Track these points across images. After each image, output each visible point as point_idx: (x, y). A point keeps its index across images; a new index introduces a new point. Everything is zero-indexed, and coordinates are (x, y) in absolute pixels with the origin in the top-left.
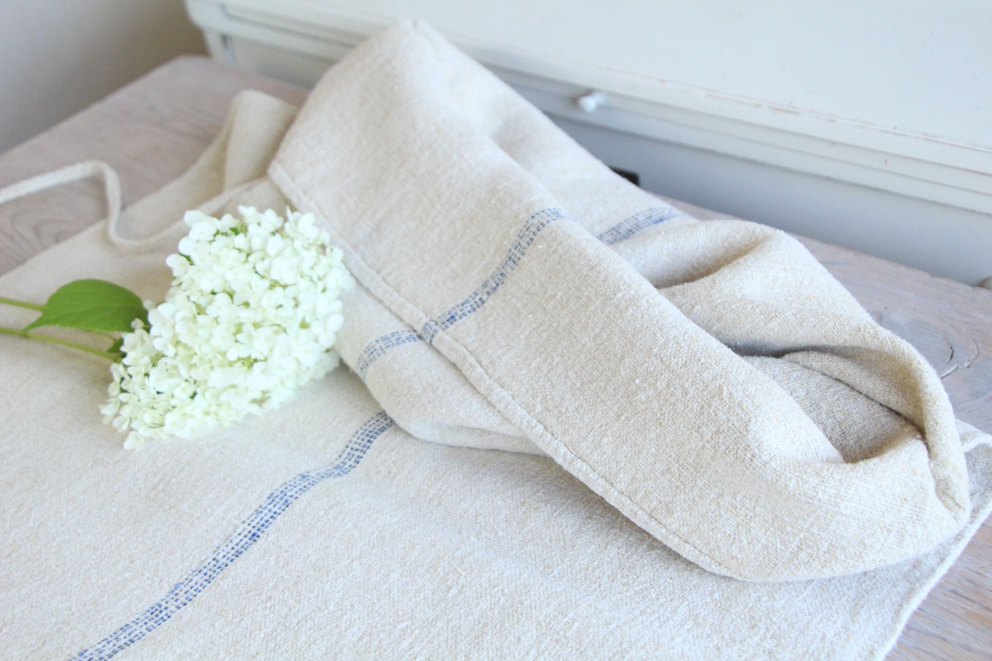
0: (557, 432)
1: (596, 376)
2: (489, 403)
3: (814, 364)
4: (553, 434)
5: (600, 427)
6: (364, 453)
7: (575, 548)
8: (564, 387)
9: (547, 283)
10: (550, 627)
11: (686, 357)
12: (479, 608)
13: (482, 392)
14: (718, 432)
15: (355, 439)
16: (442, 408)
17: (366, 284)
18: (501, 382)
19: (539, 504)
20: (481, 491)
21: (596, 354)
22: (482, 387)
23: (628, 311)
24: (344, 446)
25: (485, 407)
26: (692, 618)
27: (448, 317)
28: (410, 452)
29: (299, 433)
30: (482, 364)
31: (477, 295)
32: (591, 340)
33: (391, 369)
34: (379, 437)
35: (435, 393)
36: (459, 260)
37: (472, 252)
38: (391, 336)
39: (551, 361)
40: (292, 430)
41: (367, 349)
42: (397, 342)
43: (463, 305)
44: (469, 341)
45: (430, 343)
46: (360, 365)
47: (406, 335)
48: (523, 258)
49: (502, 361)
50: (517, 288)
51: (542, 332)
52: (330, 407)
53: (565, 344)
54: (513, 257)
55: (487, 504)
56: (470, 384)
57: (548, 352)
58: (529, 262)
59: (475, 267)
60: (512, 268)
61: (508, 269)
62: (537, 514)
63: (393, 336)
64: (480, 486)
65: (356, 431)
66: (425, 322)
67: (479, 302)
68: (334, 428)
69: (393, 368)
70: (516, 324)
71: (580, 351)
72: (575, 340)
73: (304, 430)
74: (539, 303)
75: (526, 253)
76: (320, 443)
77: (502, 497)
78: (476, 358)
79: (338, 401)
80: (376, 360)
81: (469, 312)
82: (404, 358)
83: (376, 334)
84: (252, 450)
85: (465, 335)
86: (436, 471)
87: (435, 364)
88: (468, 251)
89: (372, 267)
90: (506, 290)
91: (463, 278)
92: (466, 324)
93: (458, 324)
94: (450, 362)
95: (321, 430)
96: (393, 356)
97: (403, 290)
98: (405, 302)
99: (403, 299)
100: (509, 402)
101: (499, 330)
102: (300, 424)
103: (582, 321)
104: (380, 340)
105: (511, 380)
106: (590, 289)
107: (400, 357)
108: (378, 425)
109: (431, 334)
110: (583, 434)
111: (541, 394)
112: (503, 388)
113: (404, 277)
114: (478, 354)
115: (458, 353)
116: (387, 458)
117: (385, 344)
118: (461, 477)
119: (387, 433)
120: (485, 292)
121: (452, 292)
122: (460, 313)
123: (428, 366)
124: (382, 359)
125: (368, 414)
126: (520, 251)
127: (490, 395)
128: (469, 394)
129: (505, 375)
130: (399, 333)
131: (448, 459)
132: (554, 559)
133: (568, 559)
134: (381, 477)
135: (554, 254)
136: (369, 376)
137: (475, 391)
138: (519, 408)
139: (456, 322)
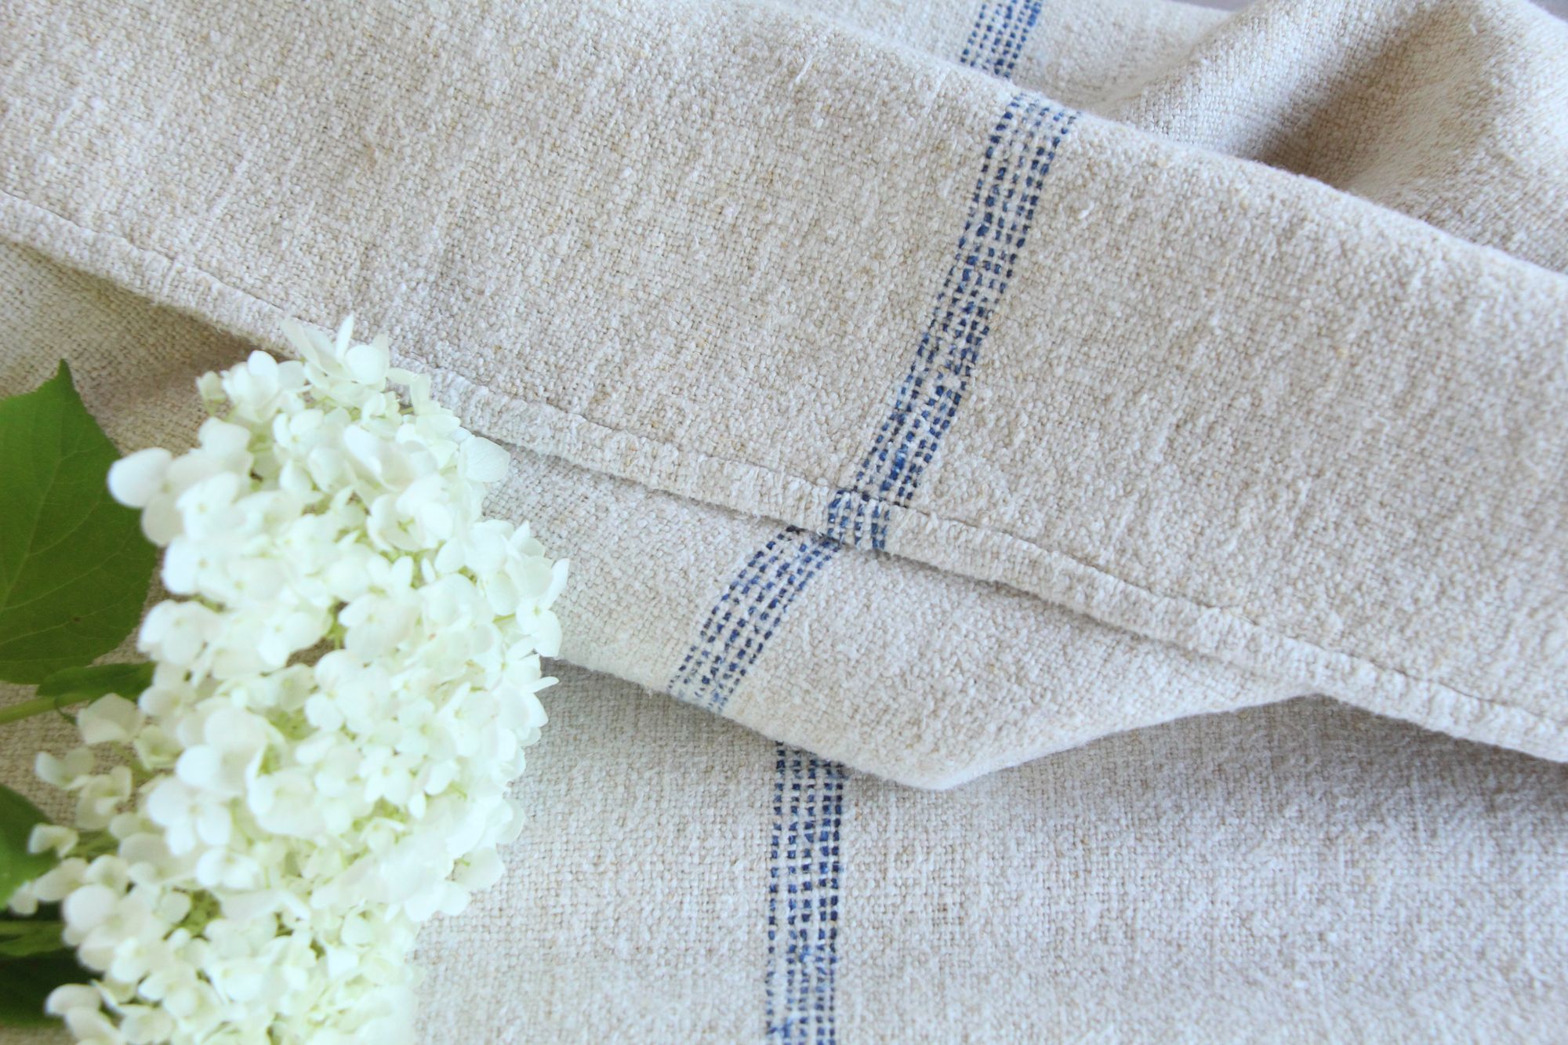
0: (1414, 661)
1: (1452, 498)
2: (1191, 656)
4: (1402, 671)
5: (1533, 613)
6: (835, 887)
7: (1527, 895)
8: (1370, 550)
9: (1150, 301)
13: (1159, 634)
15: (782, 862)
16: (1071, 715)
17: (541, 448)
18: (1190, 593)
19: (1366, 828)
20: (1209, 858)
21: (1424, 443)
22: (1153, 624)
23: (1470, 316)
24: (765, 890)
25: (1183, 669)
27: (887, 467)
28: (954, 833)
29: (611, 908)
30: (1101, 562)
31: (919, 382)
32: (1390, 413)
33: (836, 662)
34: (844, 830)
35: (1025, 683)
36: (789, 303)
37: (820, 273)
38: (755, 571)
39: (1291, 496)
40: (582, 908)
41: (711, 630)
42: (790, 582)
43: (901, 422)
44: (1010, 512)
45: (878, 549)
46: (694, 672)
47: (790, 551)
48: (1023, 253)
49: (1151, 538)
50: (1047, 335)
51: (1211, 428)
52: (639, 804)
53: (1306, 442)
54: (982, 256)
55: (1246, 881)
56: (1098, 624)
57: (1267, 476)
58: (1055, 260)
59: (860, 307)
60: (997, 285)
61: (983, 291)
62: (1382, 855)
63: (763, 569)
64: (1197, 844)
65: (770, 841)
66: (825, 503)
67: (943, 399)
68: (703, 858)
69: (840, 657)
70: (1113, 428)
71: (1368, 447)
72: (1334, 426)
73: (618, 894)
74: (1152, 358)
75: (1028, 238)
76: (690, 909)
77: (1269, 848)
78: (1071, 552)
79: (641, 778)
80: (764, 650)
81: (938, 435)
82: (852, 619)
83: (711, 581)
84: (570, 1023)
85: (982, 502)
86: (1060, 854)
87: (947, 606)
88: (802, 273)
89: (527, 394)
90: (1011, 348)
91: (840, 349)
92: (960, 472)
93: (936, 477)
94: (978, 583)
95: (667, 875)
96: (815, 625)
97: (680, 432)
98: (716, 465)
99: (702, 458)
100: (1253, 639)
101: (1070, 459)
102: (594, 884)
103: (1336, 373)
104: (737, 593)
105: (1215, 579)
106: (1312, 288)
107: (840, 622)
108: (811, 799)
109: (867, 527)
110: (1488, 644)
111: (1321, 588)
112: (1209, 606)
113: (654, 396)
114: (1065, 542)
115: (1003, 557)
116: (909, 873)
117: (760, 599)
118: (1132, 842)
119: (853, 811)
120: (942, 370)
121: (834, 396)
122: (913, 446)
123: (934, 616)
124: (784, 641)
125: (755, 776)
126: (1003, 238)
127: (1189, 638)
128: (1118, 652)
129: (1187, 571)
130: (770, 554)
131: (1052, 811)
132: (1502, 943)
133: (1529, 928)
134: (926, 928)
135: (1137, 224)
136: (750, 696)
137: (1127, 638)
138: (1289, 643)
139: (925, 476)
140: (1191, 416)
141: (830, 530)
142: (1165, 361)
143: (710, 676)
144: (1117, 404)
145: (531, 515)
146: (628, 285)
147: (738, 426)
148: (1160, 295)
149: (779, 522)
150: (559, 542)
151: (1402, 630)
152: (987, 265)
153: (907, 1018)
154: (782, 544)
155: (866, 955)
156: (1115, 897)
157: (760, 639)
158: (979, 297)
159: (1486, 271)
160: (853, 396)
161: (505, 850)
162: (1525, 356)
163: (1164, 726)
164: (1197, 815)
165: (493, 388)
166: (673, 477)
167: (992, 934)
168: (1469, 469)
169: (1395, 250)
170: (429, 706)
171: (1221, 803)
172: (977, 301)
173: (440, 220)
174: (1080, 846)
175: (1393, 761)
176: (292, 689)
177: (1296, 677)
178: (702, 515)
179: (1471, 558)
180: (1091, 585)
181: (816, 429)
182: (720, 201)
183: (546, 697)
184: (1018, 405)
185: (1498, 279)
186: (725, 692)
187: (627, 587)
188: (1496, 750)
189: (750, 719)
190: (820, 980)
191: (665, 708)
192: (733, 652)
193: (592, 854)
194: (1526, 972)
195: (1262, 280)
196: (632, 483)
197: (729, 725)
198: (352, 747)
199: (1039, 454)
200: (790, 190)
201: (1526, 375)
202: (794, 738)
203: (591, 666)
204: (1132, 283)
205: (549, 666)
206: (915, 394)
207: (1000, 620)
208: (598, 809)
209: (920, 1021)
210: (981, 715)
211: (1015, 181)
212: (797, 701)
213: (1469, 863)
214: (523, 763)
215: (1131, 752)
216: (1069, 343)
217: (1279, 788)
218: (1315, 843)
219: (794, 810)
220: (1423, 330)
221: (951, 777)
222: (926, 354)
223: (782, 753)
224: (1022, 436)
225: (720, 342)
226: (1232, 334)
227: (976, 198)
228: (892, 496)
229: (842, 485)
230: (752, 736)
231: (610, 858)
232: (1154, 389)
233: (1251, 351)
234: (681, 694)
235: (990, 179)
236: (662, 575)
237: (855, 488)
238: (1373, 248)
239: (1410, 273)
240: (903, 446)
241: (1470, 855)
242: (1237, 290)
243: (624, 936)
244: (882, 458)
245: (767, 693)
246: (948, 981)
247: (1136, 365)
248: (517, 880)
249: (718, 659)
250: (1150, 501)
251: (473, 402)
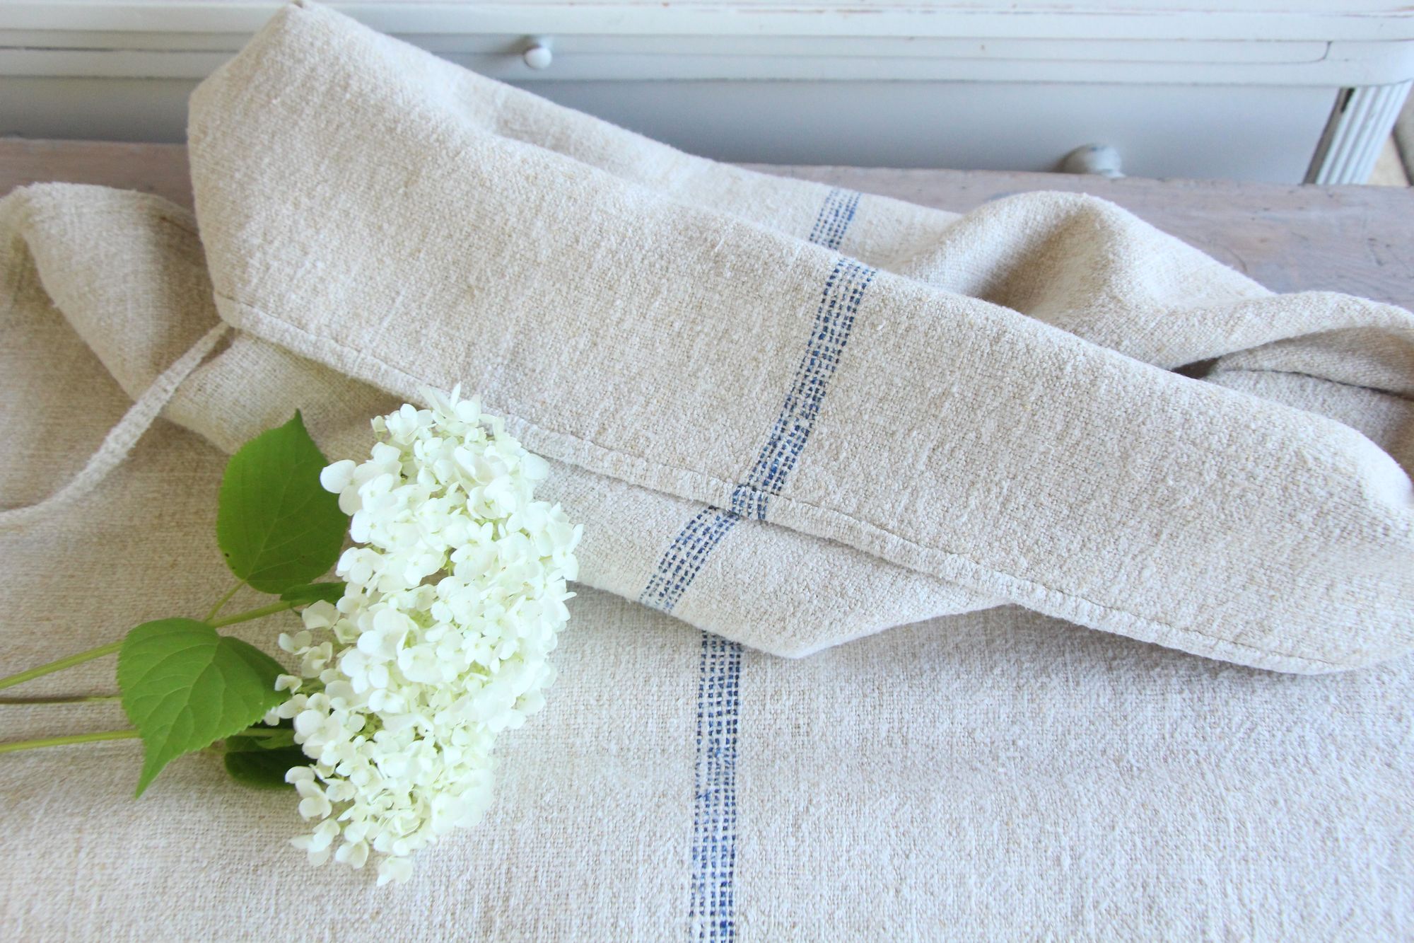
0: (1068, 585)
1: (1089, 492)
2: (941, 581)
3: (1266, 364)
4: (1061, 591)
5: (1133, 559)
6: (736, 714)
7: (1130, 718)
8: (1043, 521)
9: (918, 377)
10: (1221, 845)
11: (1227, 428)
12: (1117, 867)
13: (921, 570)
14: (1321, 514)
15: (705, 700)
16: (872, 615)
17: (567, 460)
18: (941, 546)
19: (1040, 680)
20: (951, 698)
21: (1074, 460)
22: (919, 563)
23: (1099, 388)
24: (695, 716)
25: (936, 589)
26: (1328, 741)
27: (767, 472)
28: (804, 683)
29: (607, 725)
30: (890, 527)
31: (785, 423)
32: (1054, 443)
33: (737, 585)
34: (741, 682)
35: (846, 597)
36: (711, 377)
37: (728, 360)
38: (690, 532)
39: (998, 490)
40: (590, 726)
41: (665, 565)
42: (711, 538)
43: (775, 446)
44: (837, 499)
45: (761, 519)
46: (655, 590)
47: (710, 520)
48: (845, 349)
49: (919, 513)
50: (859, 397)
51: (952, 451)
52: (623, 665)
53: (1007, 459)
54: (822, 351)
55: (971, 711)
56: (887, 563)
57: (985, 478)
58: (863, 353)
59: (751, 380)
60: (830, 368)
61: (822, 371)
62: (1049, 696)
63: (695, 531)
64: (944, 690)
65: (698, 687)
66: (731, 493)
67: (799, 433)
68: (659, 697)
69: (739, 581)
70: (896, 451)
71: (1042, 462)
72: (1022, 450)
73: (611, 717)
74: (919, 410)
75: (848, 341)
76: (652, 726)
77: (985, 692)
78: (872, 522)
79: (624, 650)
80: (695, 577)
81: (796, 454)
82: (746, 559)
83: (665, 537)
84: (582, 791)
85: (822, 493)
86: (865, 696)
87: (801, 552)
88: (718, 360)
89: (560, 430)
90: (838, 404)
91: (740, 404)
92: (809, 475)
93: (795, 478)
94: (819, 539)
95: (639, 707)
96: (725, 563)
97: (648, 451)
98: (668, 471)
99: (660, 466)
100: (976, 572)
101: (872, 468)
102: (596, 711)
103: (1023, 420)
104: (680, 544)
105: (955, 537)
106: (1010, 371)
107: (739, 561)
108: (722, 663)
109: (755, 507)
110: (1109, 575)
111: (1016, 543)
112: (951, 553)
113: (633, 431)
114: (869, 516)
115: (833, 524)
116: (778, 706)
117: (693, 548)
118: (906, 689)
119: (747, 670)
120: (799, 416)
121: (737, 431)
122: (782, 460)
123: (794, 558)
124: (707, 572)
125: (690, 650)
126: (834, 341)
127: (940, 571)
128: (899, 579)
129: (939, 533)
130: (699, 522)
131: (861, 670)
132: (1115, 746)
133: (1131, 737)
134: (788, 738)
135: (910, 333)
136: (687, 604)
137: (904, 571)
138: (997, 574)
139: (788, 477)
140: (941, 443)
141: (734, 508)
142: (926, 412)
143: (664, 592)
144: (899, 436)
145: (562, 499)
146: (618, 367)
147: (681, 448)
148: (924, 374)
149: (704, 504)
150: (577, 514)
151: (1061, 567)
152: (824, 356)
153: (777, 790)
154: (705, 516)
155: (753, 753)
156: (896, 720)
157: (693, 571)
158: (820, 375)
159: (1108, 362)
160: (747, 431)
161: (546, 691)
162: (1130, 411)
163: (925, 622)
164: (944, 673)
165: (540, 425)
166: (643, 477)
167: (826, 741)
168: (1099, 475)
169: (1057, 349)
170: (502, 609)
171: (957, 666)
172: (819, 377)
173: (510, 329)
174: (877, 691)
175: (1055, 642)
176: (423, 598)
177: (1001, 594)
178: (660, 499)
179: (1100, 526)
180: (884, 541)
181: (726, 450)
182: (671, 319)
183: (570, 604)
184: (842, 436)
185: (1115, 367)
186: (673, 602)
187: (616, 541)
188: (1113, 635)
189: (687, 617)
190: (726, 767)
191: (638, 610)
192: (677, 578)
193: (595, 694)
194: (1128, 762)
195: (981, 366)
196: (619, 481)
197: (675, 621)
198: (458, 632)
199: (854, 465)
200: (711, 313)
201: (1130, 422)
202: (712, 628)
203: (596, 586)
204: (908, 367)
205: (571, 586)
206: (783, 430)
207: (831, 561)
208: (599, 668)
209: (784, 792)
210: (820, 616)
211: (840, 308)
212: (714, 607)
213: (1097, 700)
214: (556, 642)
215: (906, 637)
216: (871, 401)
217: (991, 657)
218: (1011, 689)
219: (712, 670)
220: (1073, 395)
221: (803, 651)
222: (789, 407)
223: (705, 637)
224: (845, 454)
225: (671, 400)
226: (965, 397)
227: (818, 318)
228: (770, 489)
229: (741, 482)
230: (688, 627)
231: (606, 697)
232: (920, 428)
233: (976, 407)
234: (647, 602)
235: (826, 307)
236: (636, 534)
237: (748, 484)
238: (1044, 348)
239: (1065, 363)
240: (776, 460)
241: (1098, 695)
242: (968, 371)
243: (614, 742)
244: (764, 467)
245: (697, 602)
246: (801, 768)
247: (910, 414)
248: (553, 709)
249: (669, 582)
250: (918, 492)
251: (529, 433)
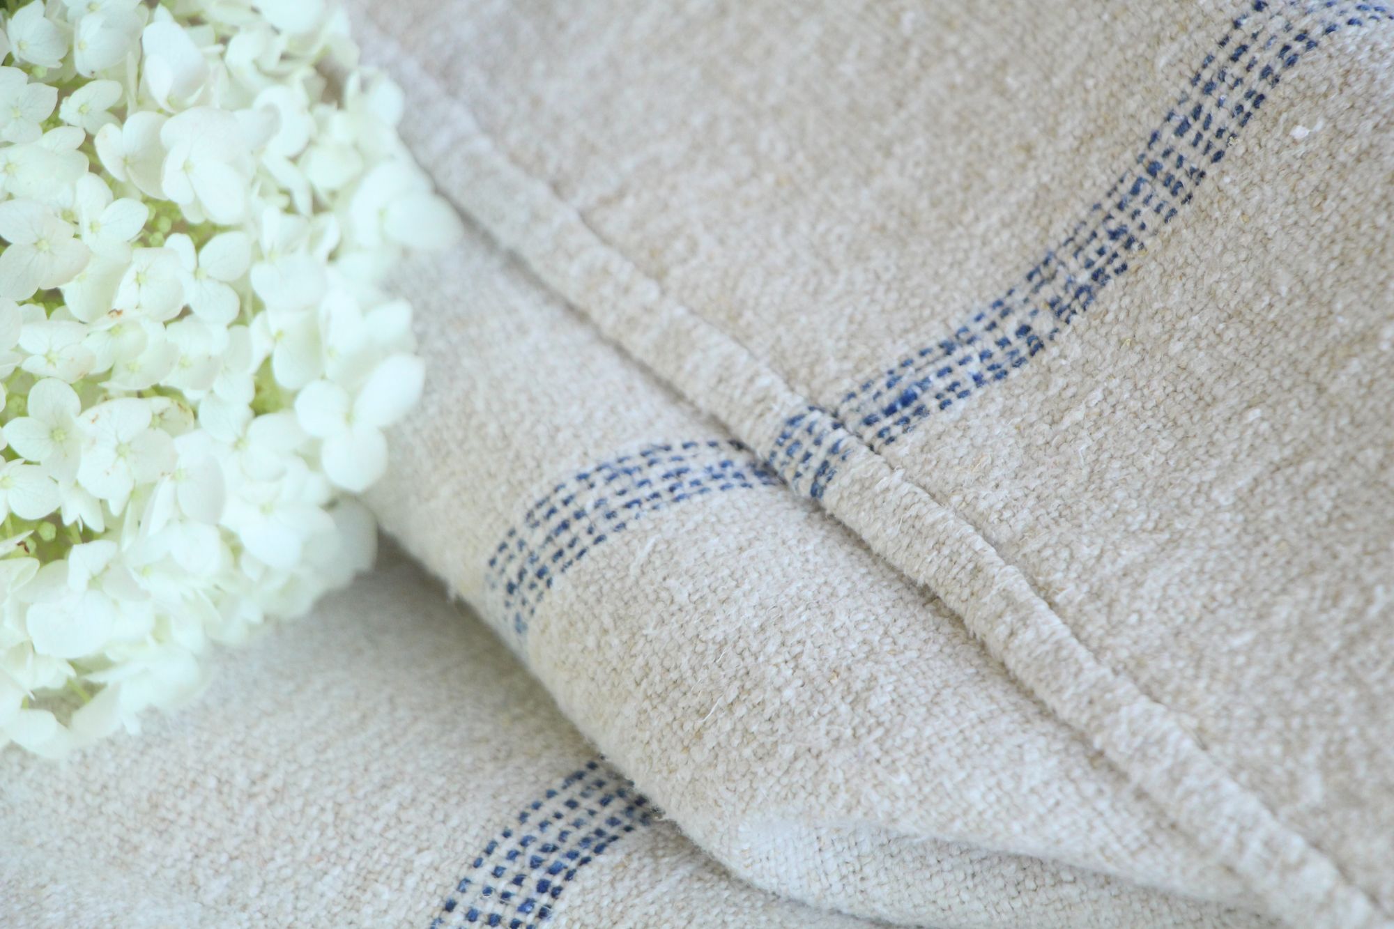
2: (1097, 758)
9: (1328, 282)
13: (1065, 713)
15: (482, 876)
16: (893, 769)
17: (506, 236)
18: (1144, 677)
22: (1067, 695)
24: (437, 902)
25: (1077, 773)
27: (890, 397)
29: (235, 841)
30: (1058, 599)
31: (1005, 313)
34: (585, 873)
36: (917, 164)
37: (974, 134)
38: (641, 462)
39: (1359, 603)
40: (200, 826)
41: (540, 512)
42: (672, 489)
43: (948, 353)
44: (992, 500)
45: (814, 497)
46: (502, 571)
47: (706, 460)
48: (1214, 172)
49: (1143, 592)
50: (1189, 297)
54: (1168, 166)
56: (1007, 676)
57: (1344, 568)
58: (1244, 191)
59: (992, 196)
60: (1165, 212)
61: (1146, 214)
63: (652, 463)
65: (485, 845)
66: (785, 414)
67: (1019, 343)
68: (387, 829)
69: (664, 595)
70: (1193, 443)
74: (1294, 363)
75: (1228, 151)
76: (330, 886)
78: (1029, 574)
79: (391, 714)
80: (585, 558)
81: (979, 383)
82: (709, 556)
83: (579, 453)
85: (969, 477)
87: (843, 590)
88: (955, 129)
89: (532, 166)
90: (1137, 302)
92: (972, 433)
93: (937, 429)
94: (910, 585)
95: (330, 833)
96: (661, 547)
97: (676, 272)
98: (688, 325)
99: (681, 312)
100: (1184, 762)
101: (1116, 464)
102: (236, 804)
104: (599, 477)
105: (1189, 672)
107: (693, 554)
109: (815, 463)
111: (1320, 737)
114: (1033, 559)
115: (946, 551)
117: (621, 493)
119: (617, 858)
120: (1042, 305)
121: (894, 295)
122: (939, 384)
124: (613, 554)
125: (530, 771)
126: (1201, 145)
127: (1101, 728)
128: (1005, 719)
129: (1160, 649)
130: (677, 453)
135: (1365, 164)
136: (548, 624)
138: (1229, 788)
139: (926, 422)
140: (1297, 460)
141: (773, 455)
142: (1307, 372)
143: (516, 581)
144: (1219, 413)
148: (1345, 277)
149: (724, 428)
152: (1167, 180)
154: (702, 449)
157: (588, 541)
158: (1137, 222)
172: (1132, 226)
178: (638, 384)
180: (1025, 620)
181: (840, 326)
184: (1101, 377)
186: (526, 615)
187: (481, 427)
192: (551, 550)
193: (258, 768)
196: (583, 317)
199: (1084, 445)
204: (1320, 251)
206: (990, 326)
207: (894, 632)
208: (308, 724)
211: (1249, 67)
212: (591, 642)
216: (1208, 313)
223: (589, 763)
224: (1079, 416)
227: (1194, 80)
229: (820, 400)
231: (275, 781)
232: (1273, 406)
235: (1222, 57)
237: (833, 410)
240: (927, 381)
243: (227, 879)
244: (890, 385)
245: (564, 623)
249: (532, 556)
250: (1177, 548)
